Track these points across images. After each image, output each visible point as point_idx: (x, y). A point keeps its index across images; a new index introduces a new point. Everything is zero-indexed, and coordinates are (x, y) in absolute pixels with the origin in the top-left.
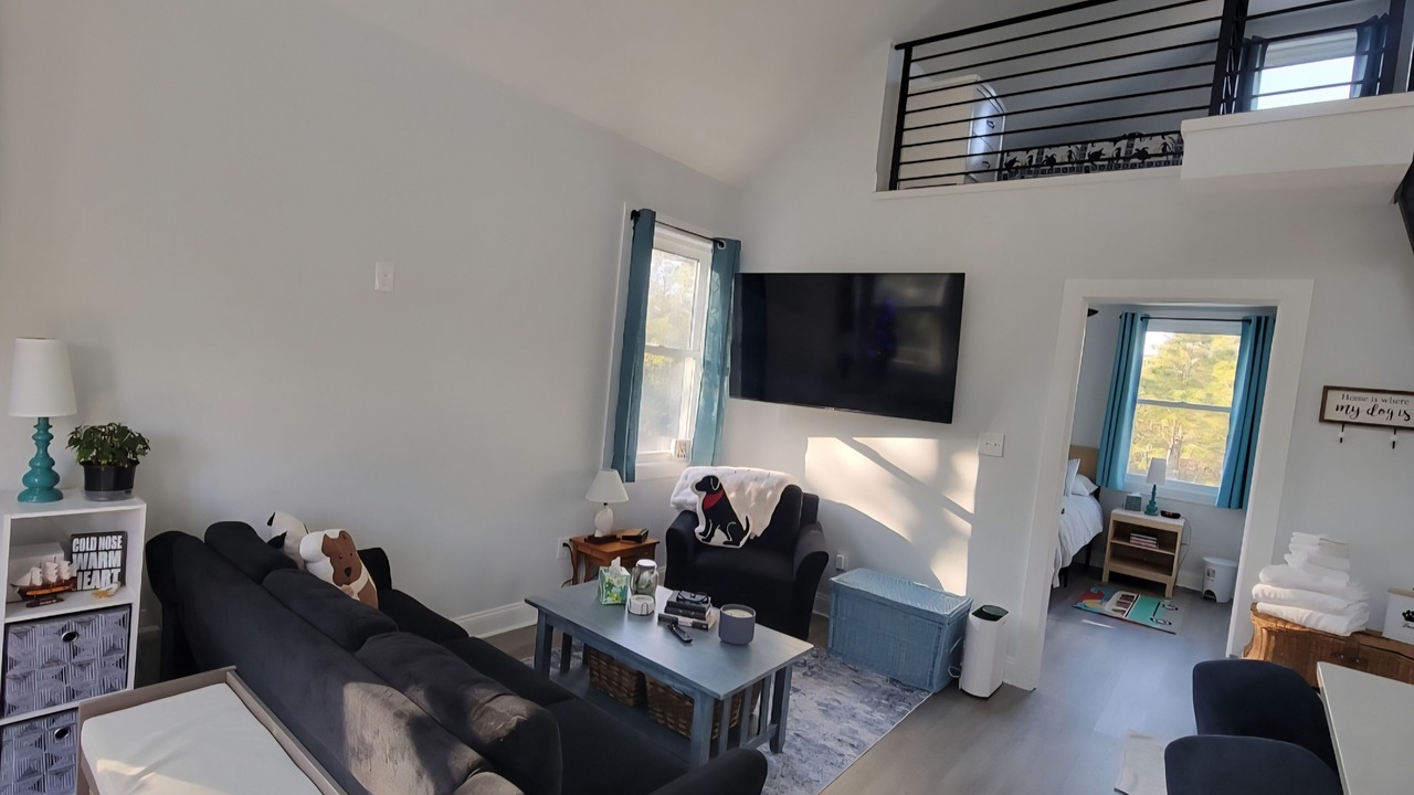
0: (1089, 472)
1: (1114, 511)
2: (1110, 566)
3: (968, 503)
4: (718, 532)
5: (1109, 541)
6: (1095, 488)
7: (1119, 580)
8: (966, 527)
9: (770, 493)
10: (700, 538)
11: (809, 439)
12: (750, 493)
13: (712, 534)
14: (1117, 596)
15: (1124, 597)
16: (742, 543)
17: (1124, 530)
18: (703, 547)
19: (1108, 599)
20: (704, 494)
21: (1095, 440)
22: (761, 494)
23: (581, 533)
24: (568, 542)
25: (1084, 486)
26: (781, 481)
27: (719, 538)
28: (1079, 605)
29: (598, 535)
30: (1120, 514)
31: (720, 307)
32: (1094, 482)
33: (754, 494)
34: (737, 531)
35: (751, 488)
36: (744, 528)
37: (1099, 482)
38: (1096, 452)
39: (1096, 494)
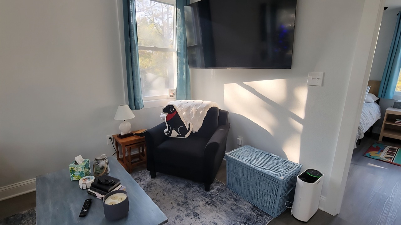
0: (374, 91)
1: (387, 110)
2: (383, 134)
3: (301, 114)
4: (174, 131)
5: (384, 123)
6: (377, 99)
7: (387, 141)
8: (300, 126)
9: (201, 112)
10: (166, 134)
11: (225, 84)
12: (192, 112)
13: (171, 133)
14: (387, 149)
15: (390, 149)
16: (187, 136)
17: (392, 118)
18: (168, 138)
19: (382, 151)
20: (167, 113)
21: (379, 77)
22: (197, 112)
23: (116, 133)
24: (112, 137)
25: (372, 98)
26: (208, 106)
27: (174, 134)
28: (367, 155)
29: (122, 134)
30: (390, 110)
31: (182, 26)
32: (377, 96)
33: (194, 112)
34: (183, 130)
35: (193, 110)
36: (187, 129)
37: (380, 96)
38: (378, 83)
39: (378, 102)
